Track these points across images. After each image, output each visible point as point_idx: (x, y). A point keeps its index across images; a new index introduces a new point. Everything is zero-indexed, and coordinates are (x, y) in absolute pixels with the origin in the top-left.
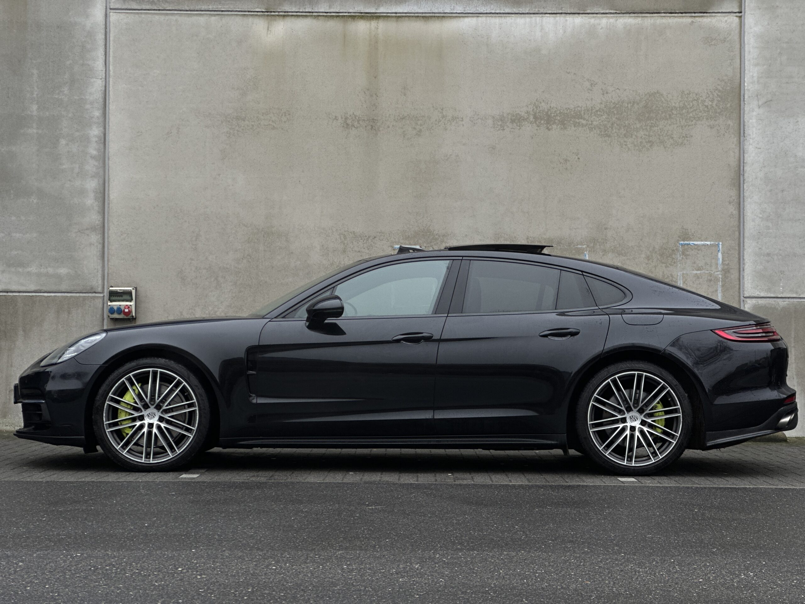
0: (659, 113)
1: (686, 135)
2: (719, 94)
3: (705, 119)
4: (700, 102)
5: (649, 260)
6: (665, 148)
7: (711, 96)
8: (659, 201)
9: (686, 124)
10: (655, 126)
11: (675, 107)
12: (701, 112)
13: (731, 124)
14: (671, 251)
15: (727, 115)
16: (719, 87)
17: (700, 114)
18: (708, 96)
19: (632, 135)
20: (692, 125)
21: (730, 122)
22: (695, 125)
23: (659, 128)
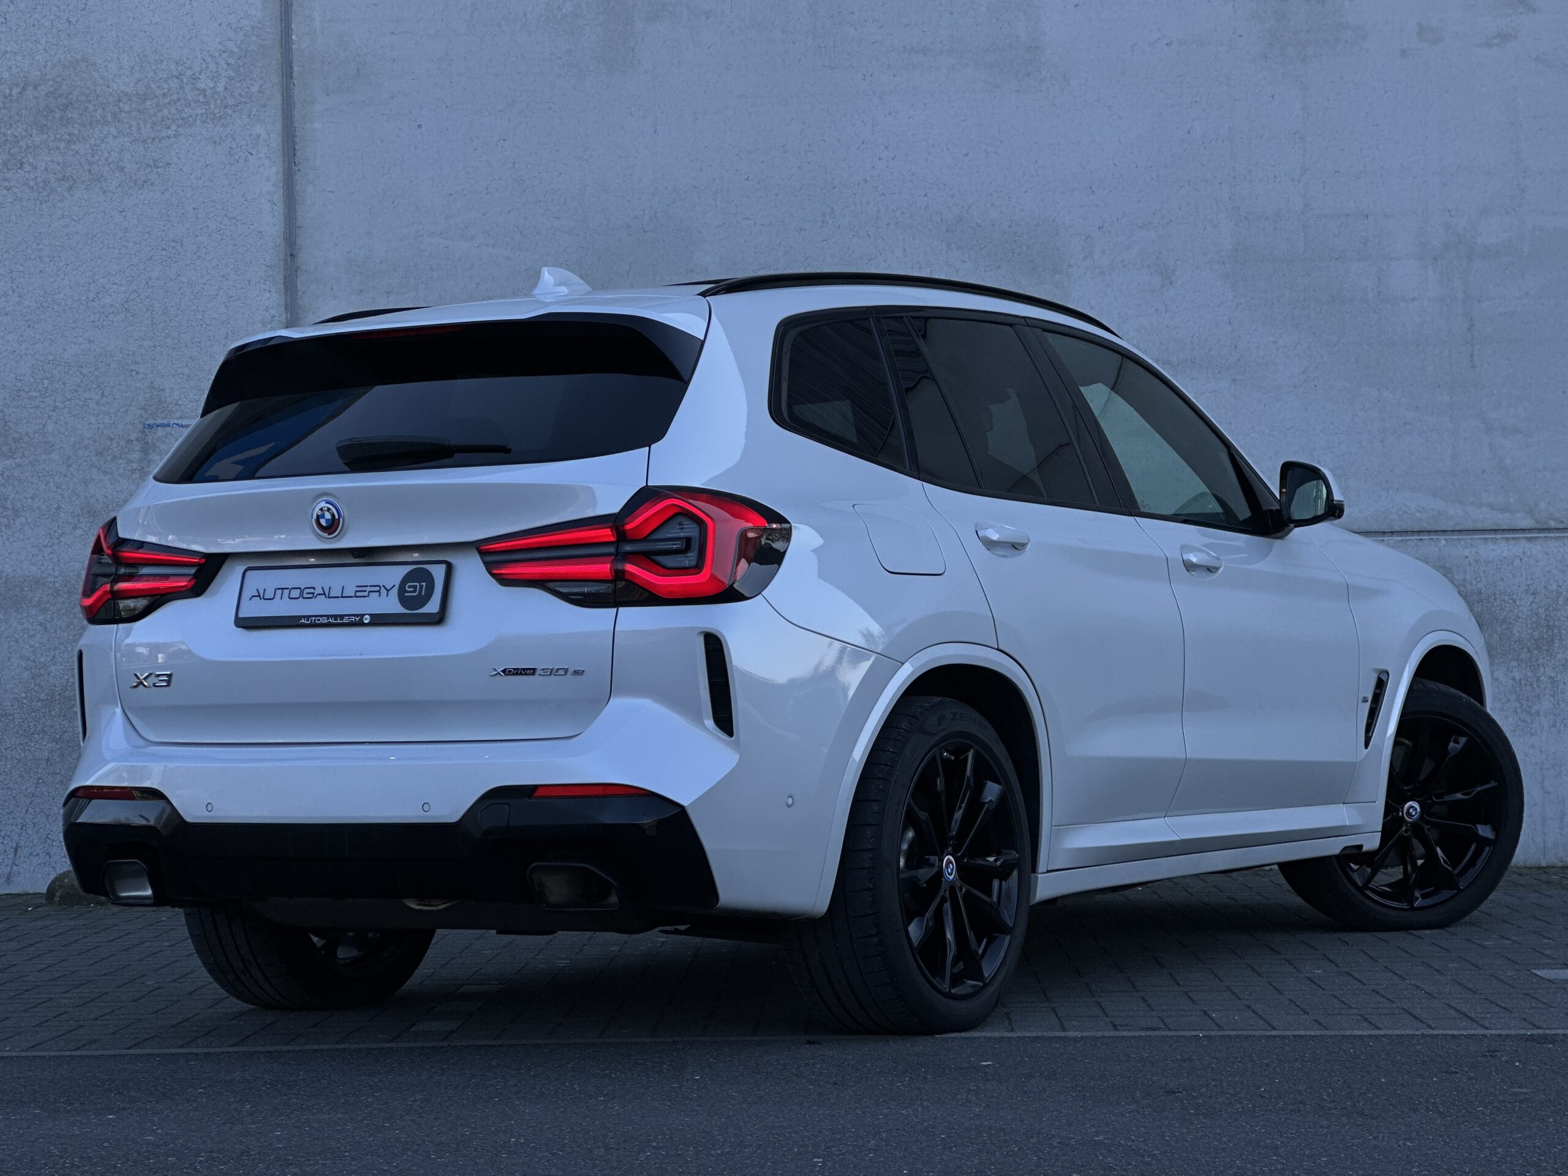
0: (86, 108)
1: (154, 161)
2: (232, 61)
3: (198, 123)
4: (185, 80)
5: (69, 466)
6: (104, 192)
7: (213, 67)
8: (93, 322)
9: (152, 135)
10: (79, 141)
11: (126, 94)
12: (189, 105)
13: (264, 134)
14: (123, 443)
15: (251, 112)
16: (231, 45)
17: (186, 110)
18: (204, 66)
19: (22, 164)
20: (169, 137)
21: (259, 129)
22: (175, 136)
23: (87, 146)
